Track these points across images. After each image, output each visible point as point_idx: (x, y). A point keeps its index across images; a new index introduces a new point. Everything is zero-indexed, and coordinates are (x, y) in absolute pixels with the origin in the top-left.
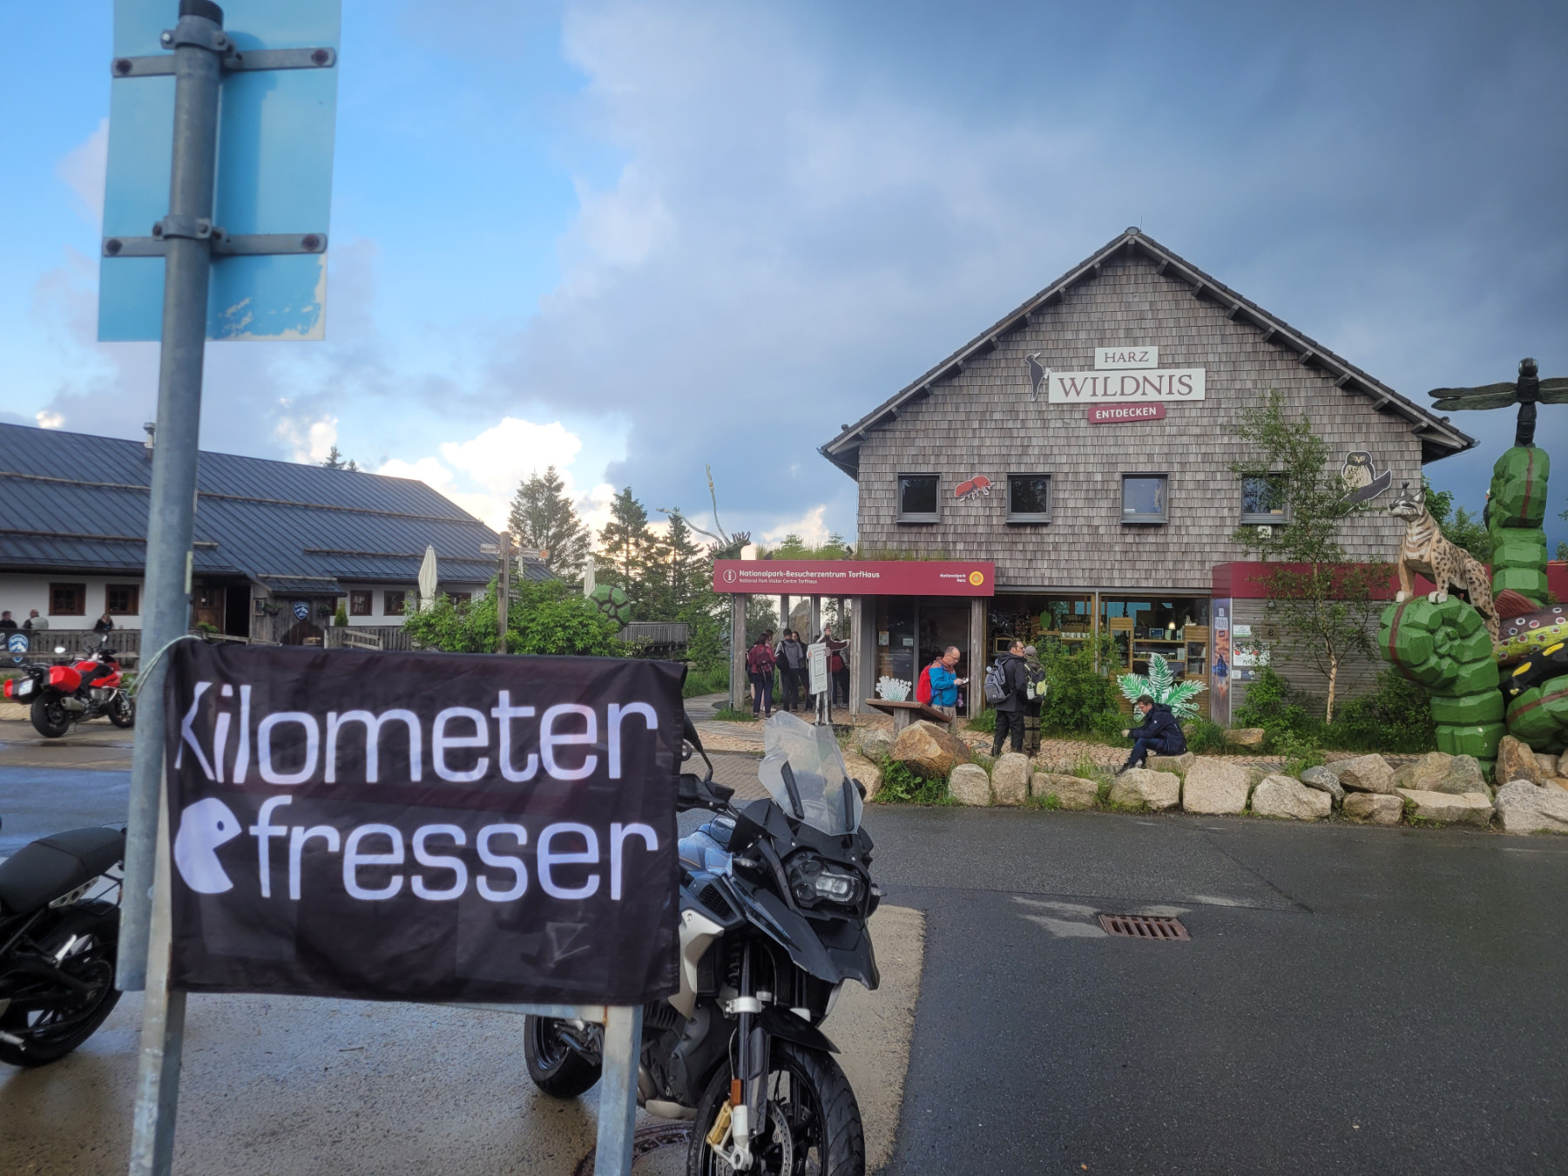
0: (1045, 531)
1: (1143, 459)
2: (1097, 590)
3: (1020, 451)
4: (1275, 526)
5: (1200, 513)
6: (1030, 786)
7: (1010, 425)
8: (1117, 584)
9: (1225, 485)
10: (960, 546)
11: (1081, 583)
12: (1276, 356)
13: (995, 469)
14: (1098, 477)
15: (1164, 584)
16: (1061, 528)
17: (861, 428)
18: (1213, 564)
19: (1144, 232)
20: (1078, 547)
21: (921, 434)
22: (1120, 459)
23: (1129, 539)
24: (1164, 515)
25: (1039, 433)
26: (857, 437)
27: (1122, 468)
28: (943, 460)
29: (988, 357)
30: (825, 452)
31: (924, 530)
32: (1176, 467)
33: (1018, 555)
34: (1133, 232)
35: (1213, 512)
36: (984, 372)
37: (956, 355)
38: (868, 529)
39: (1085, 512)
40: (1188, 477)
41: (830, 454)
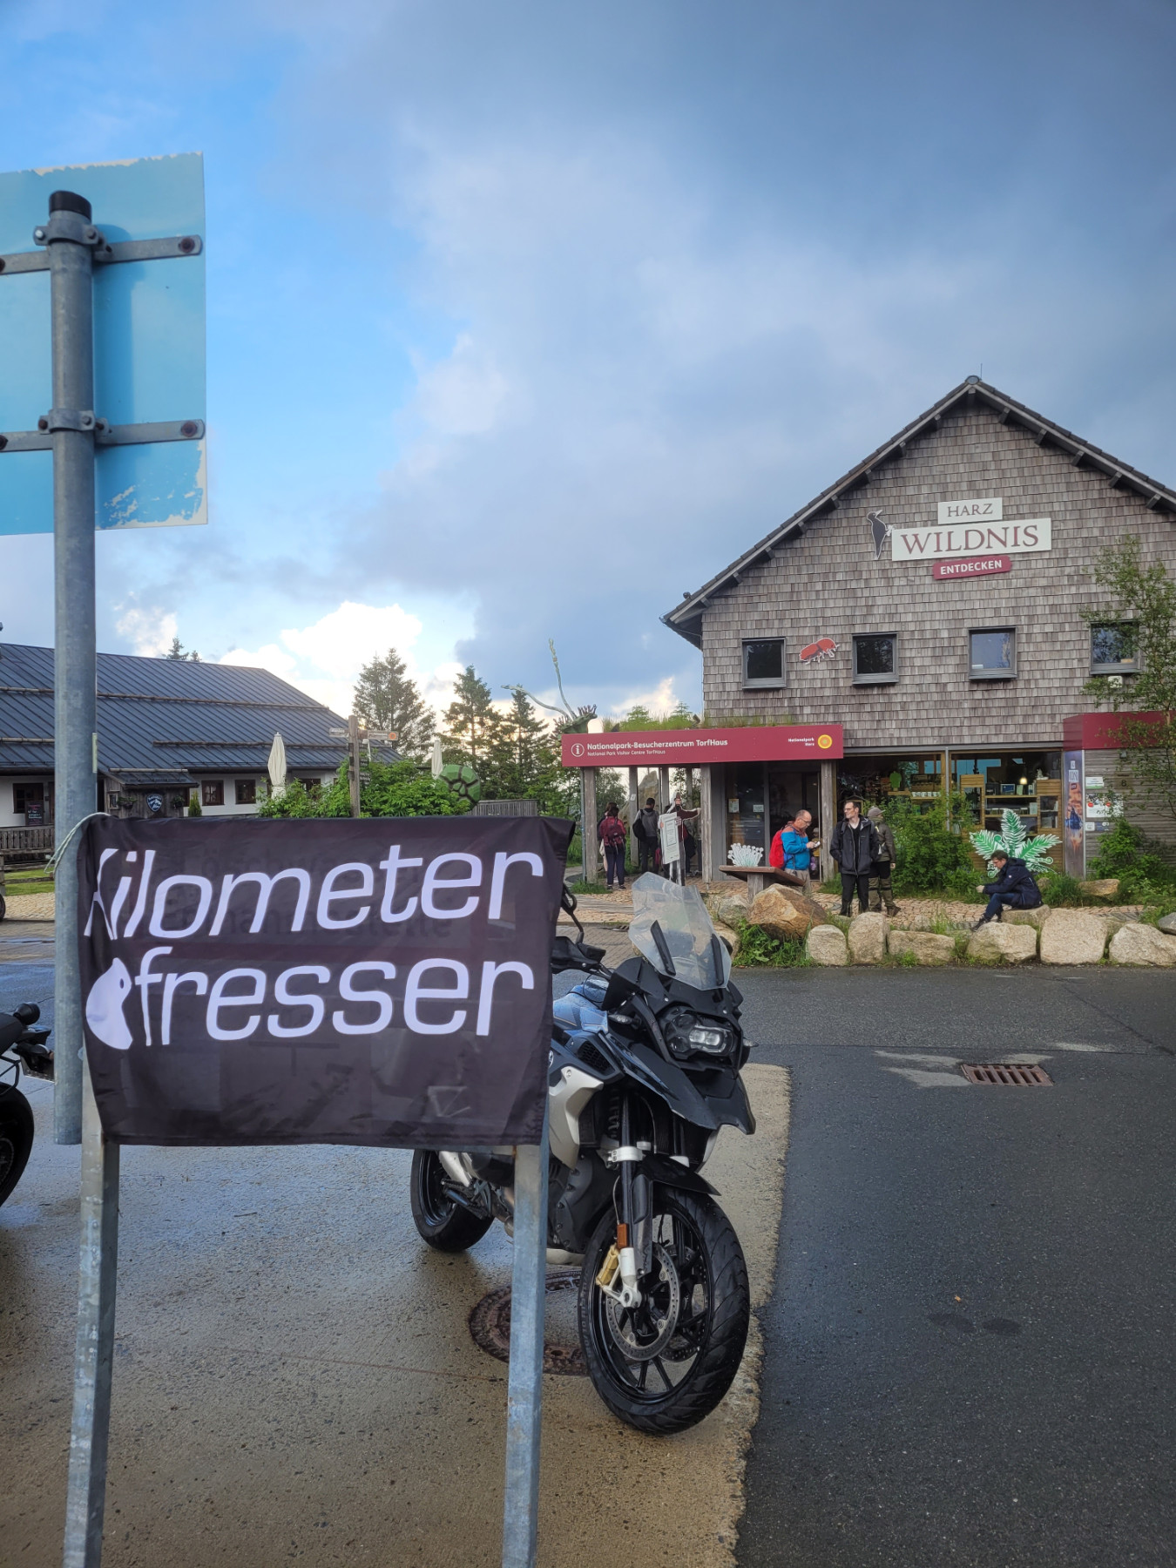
0: (892, 691)
1: (990, 613)
2: (947, 748)
3: (864, 611)
4: (1126, 675)
5: (1049, 665)
6: (887, 944)
7: (854, 585)
8: (967, 740)
9: (1074, 636)
10: (807, 710)
11: (930, 742)
12: (1123, 502)
13: (839, 631)
14: (945, 634)
15: (1014, 739)
16: (909, 687)
17: (703, 595)
18: (1064, 717)
19: (985, 380)
20: (927, 705)
21: (764, 599)
22: (967, 614)
23: (978, 695)
24: (1013, 669)
25: (883, 592)
26: (700, 605)
27: (968, 624)
28: (787, 624)
29: (829, 517)
30: (668, 621)
31: (771, 696)
32: (1024, 620)
33: (866, 717)
34: (973, 381)
35: (1062, 665)
36: (826, 533)
37: (796, 516)
38: (714, 697)
39: (932, 670)
40: (1036, 629)
41: (673, 622)
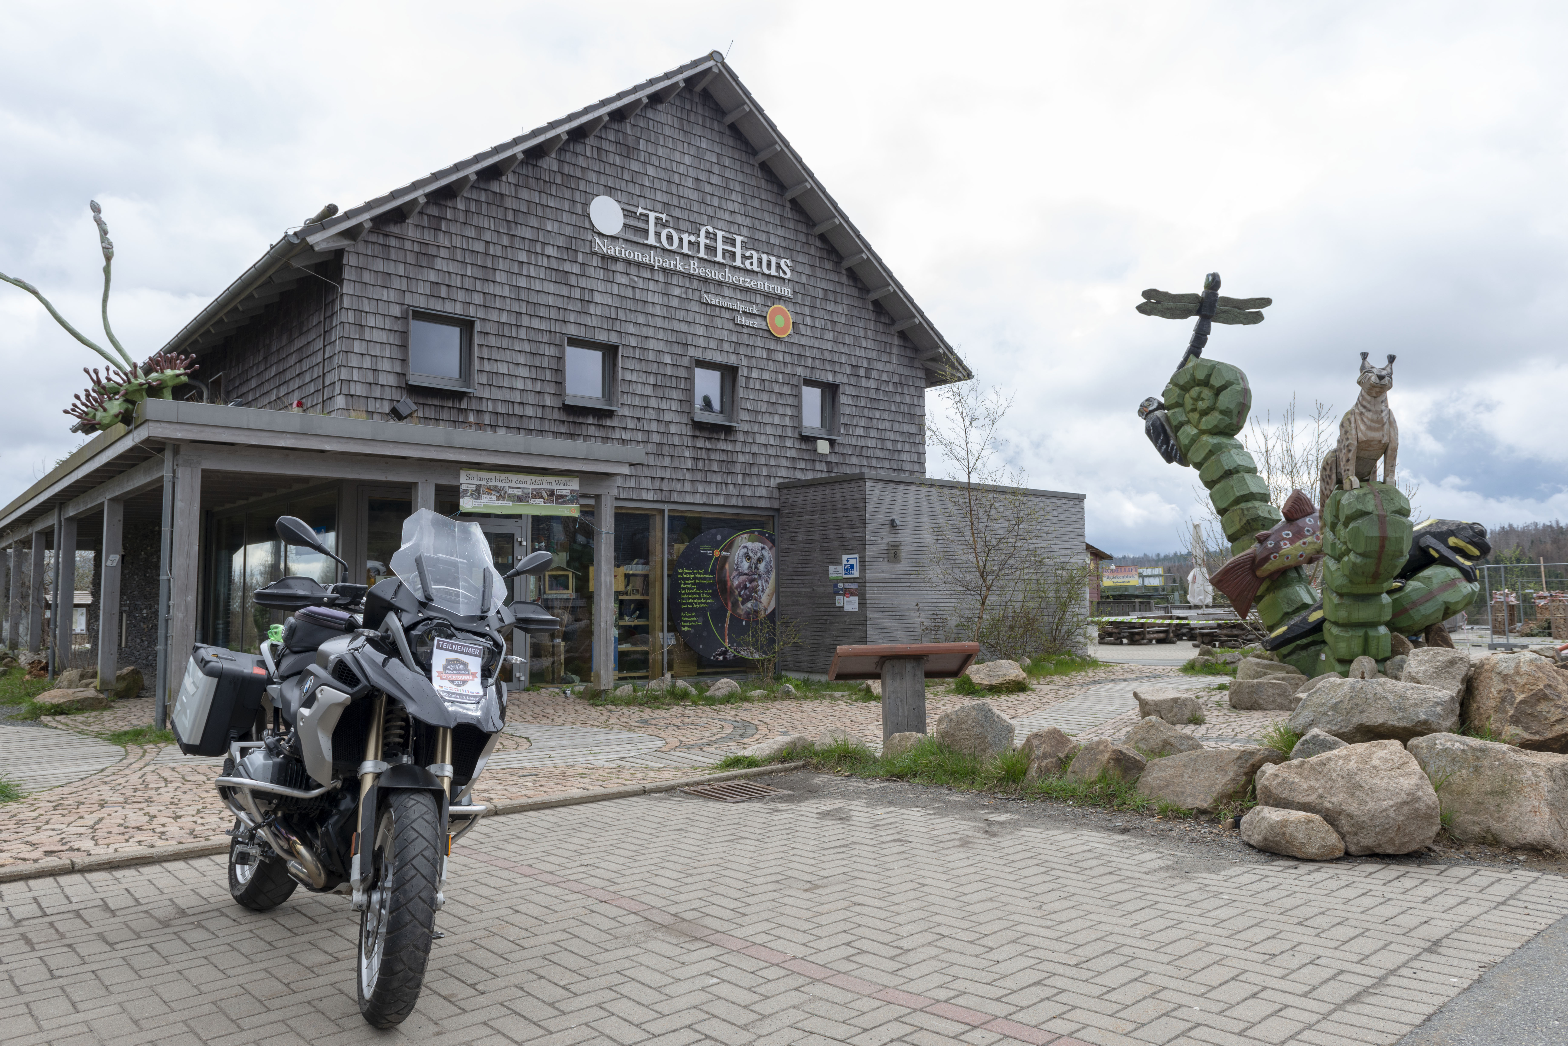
0: (609, 423)
1: (713, 345)
2: (666, 507)
3: (578, 306)
4: (831, 441)
5: (766, 418)
7: (567, 267)
8: (688, 499)
9: (786, 390)
11: (651, 496)
13: (547, 326)
15: (734, 501)
16: (629, 420)
17: (367, 216)
18: (778, 481)
20: (648, 448)
21: (444, 253)
22: (690, 340)
23: (700, 444)
24: (731, 417)
25: (602, 286)
26: (349, 234)
27: (690, 352)
28: (477, 299)
29: (540, 164)
31: (447, 402)
32: (744, 360)
34: (717, 57)
35: (776, 420)
39: (654, 403)
40: (755, 374)
